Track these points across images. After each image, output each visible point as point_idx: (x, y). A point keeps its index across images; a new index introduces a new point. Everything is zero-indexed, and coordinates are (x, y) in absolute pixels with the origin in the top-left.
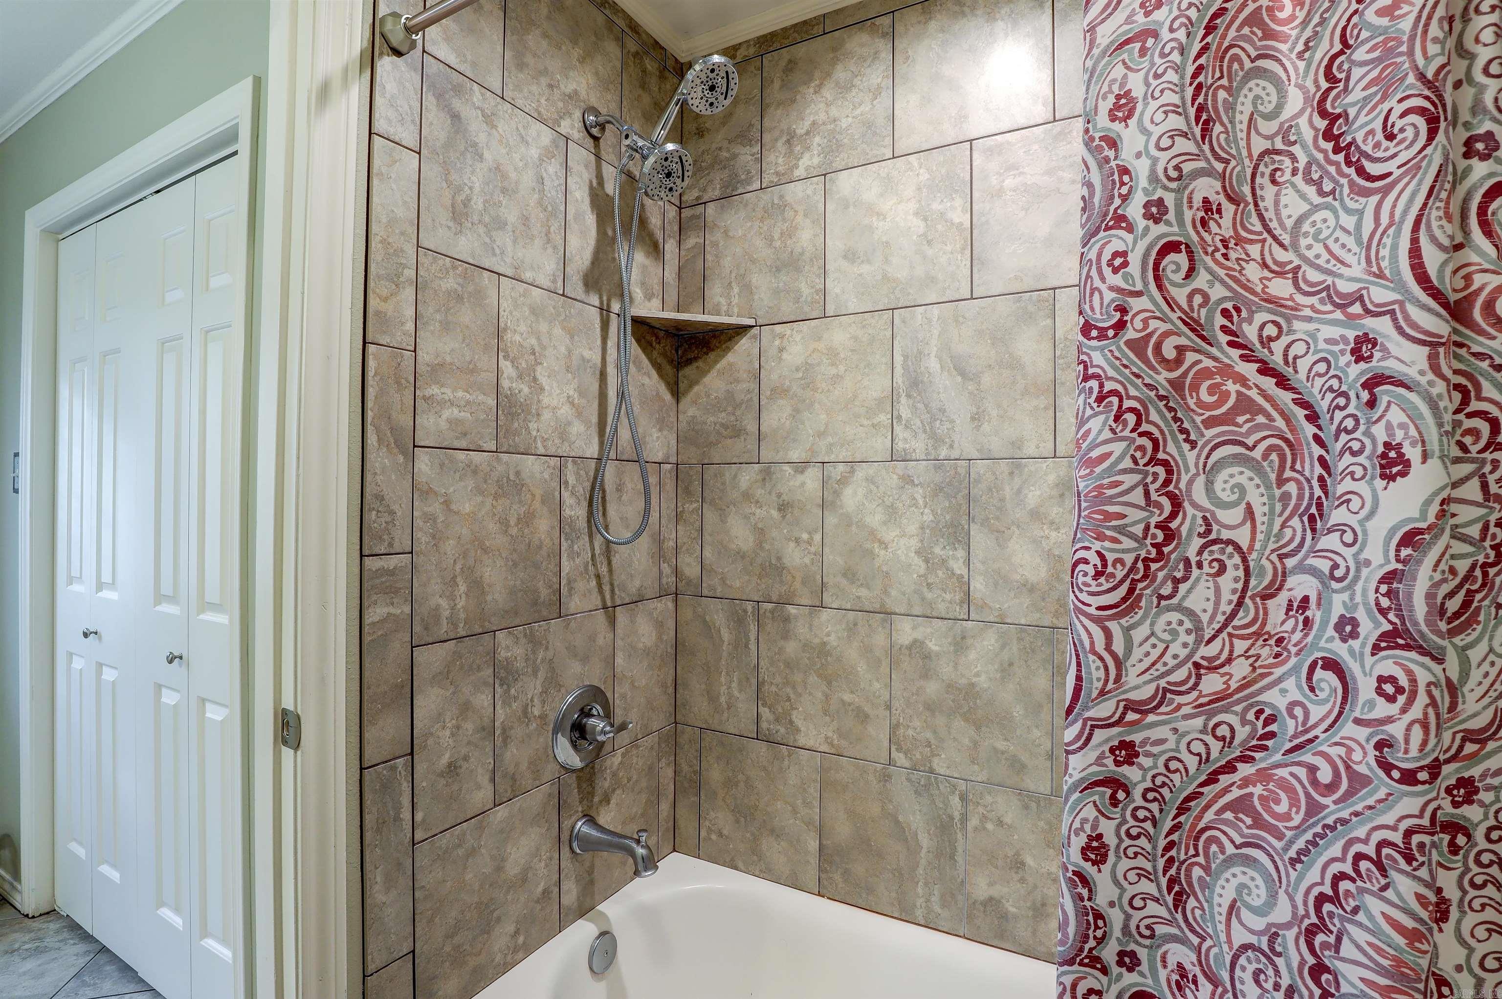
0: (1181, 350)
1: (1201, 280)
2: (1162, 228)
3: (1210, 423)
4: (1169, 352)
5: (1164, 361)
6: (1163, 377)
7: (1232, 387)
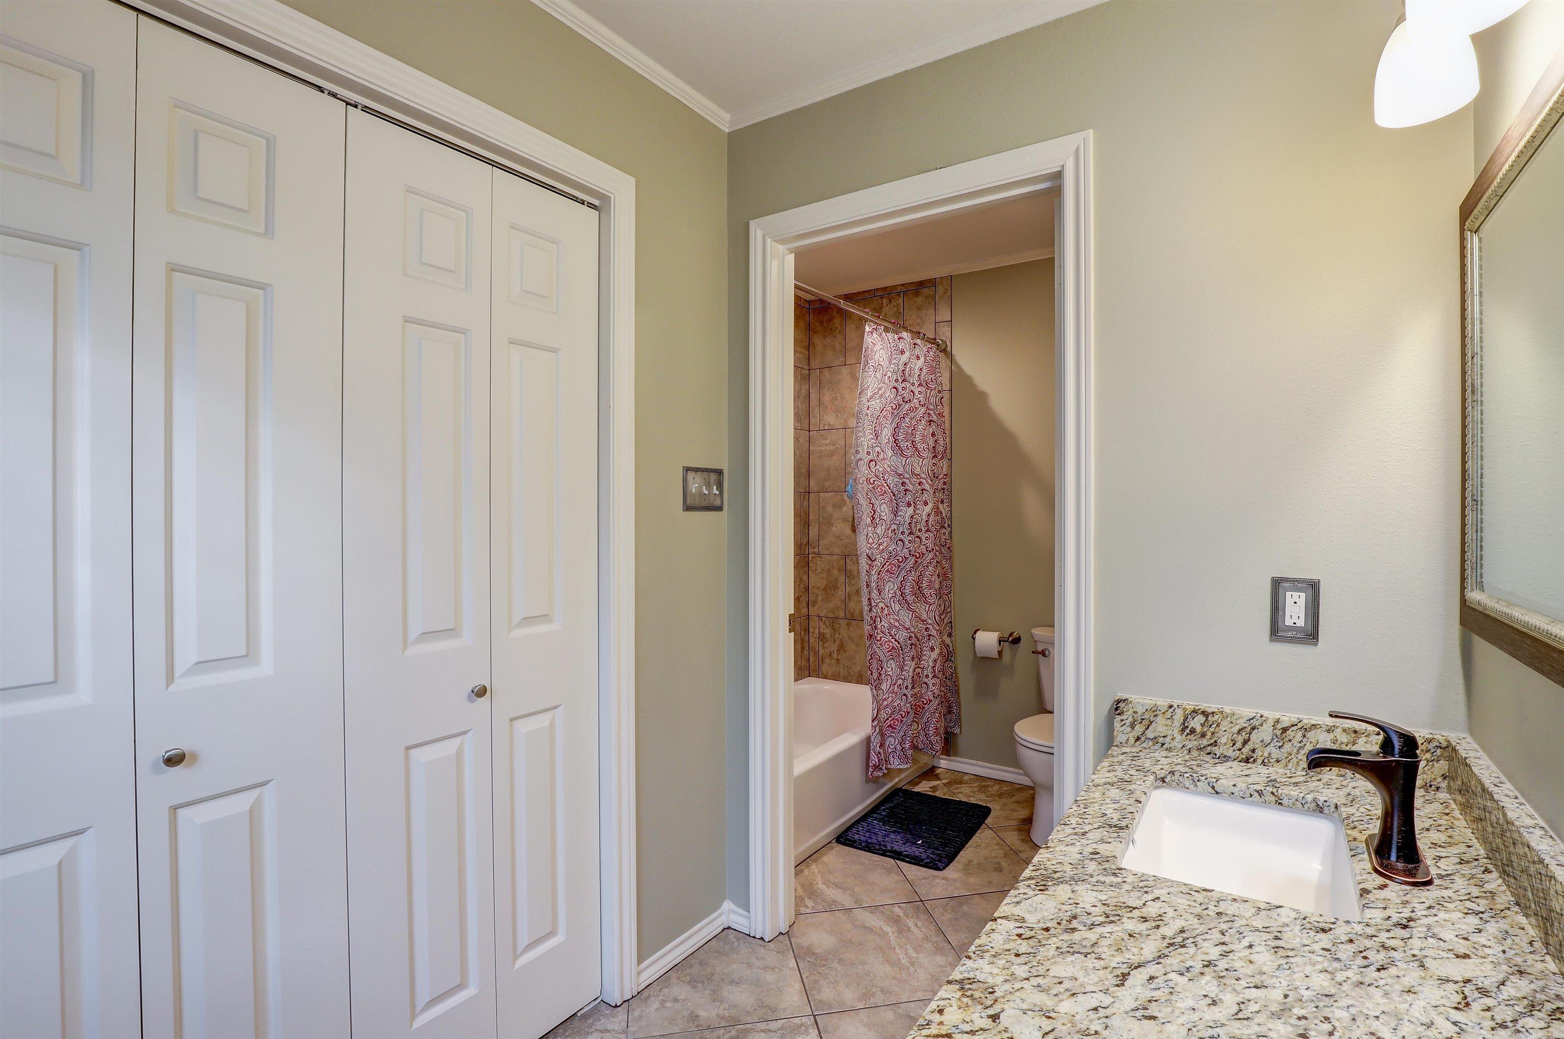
0: (874, 481)
1: (878, 467)
2: (870, 457)
3: (880, 495)
4: (872, 482)
5: (871, 483)
6: (871, 486)
7: (883, 488)
